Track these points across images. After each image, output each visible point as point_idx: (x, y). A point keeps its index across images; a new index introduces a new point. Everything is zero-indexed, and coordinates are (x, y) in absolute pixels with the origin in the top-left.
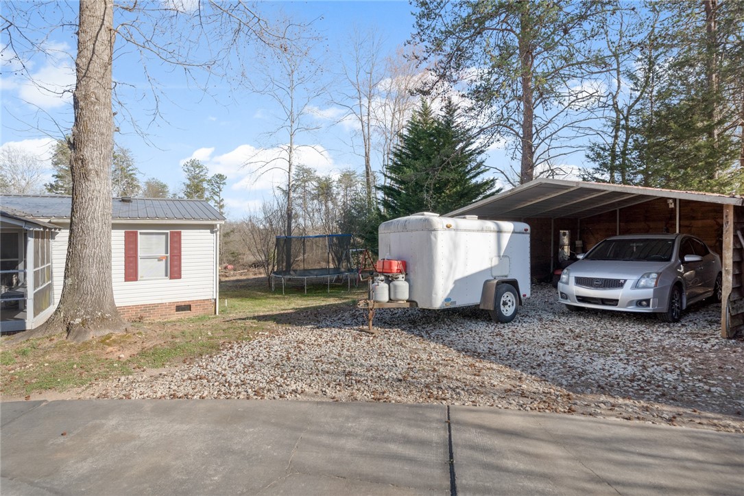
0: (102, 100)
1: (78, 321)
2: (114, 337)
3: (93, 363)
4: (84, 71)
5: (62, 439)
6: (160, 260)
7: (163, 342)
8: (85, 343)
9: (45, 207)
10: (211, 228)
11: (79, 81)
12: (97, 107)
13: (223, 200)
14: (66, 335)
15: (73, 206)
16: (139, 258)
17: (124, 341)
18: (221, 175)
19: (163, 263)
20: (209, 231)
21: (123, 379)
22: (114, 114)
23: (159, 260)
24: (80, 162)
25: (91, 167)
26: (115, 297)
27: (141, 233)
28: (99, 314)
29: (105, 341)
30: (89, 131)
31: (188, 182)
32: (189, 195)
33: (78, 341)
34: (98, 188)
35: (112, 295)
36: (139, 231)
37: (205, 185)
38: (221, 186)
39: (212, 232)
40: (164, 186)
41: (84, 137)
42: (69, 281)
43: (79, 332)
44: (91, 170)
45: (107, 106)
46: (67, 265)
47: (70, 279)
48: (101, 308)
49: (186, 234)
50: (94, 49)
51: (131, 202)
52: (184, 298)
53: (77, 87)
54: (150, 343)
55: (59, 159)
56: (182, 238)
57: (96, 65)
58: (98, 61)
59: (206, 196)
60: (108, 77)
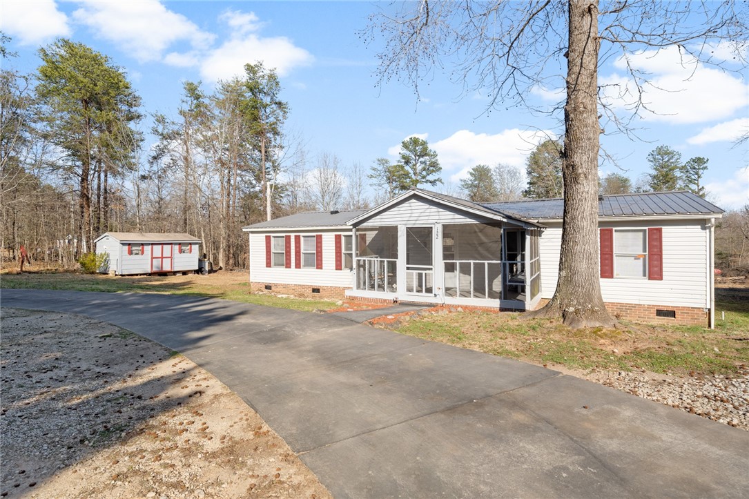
0: (589, 107)
1: (572, 309)
2: (604, 331)
3: (590, 351)
4: (573, 86)
5: (584, 412)
6: (637, 258)
7: (656, 346)
8: (580, 331)
9: (533, 210)
10: (703, 223)
11: (569, 96)
12: (585, 115)
13: (703, 188)
14: (562, 320)
15: (565, 207)
16: (614, 255)
17: (615, 337)
18: (699, 159)
19: (641, 262)
20: (699, 227)
21: (623, 374)
22: (599, 117)
23: (635, 259)
24: (571, 168)
25: (580, 171)
26: (602, 292)
27: (616, 231)
28: (590, 306)
29: (596, 332)
30: (579, 138)
31: (654, 172)
32: (655, 187)
33: (573, 328)
34: (586, 190)
35: (599, 289)
36: (614, 229)
37: (677, 173)
38: (700, 172)
39: (704, 228)
40: (626, 181)
41: (574, 145)
42: (564, 273)
43: (573, 320)
44: (580, 174)
45: (594, 111)
46: (561, 259)
47: (564, 272)
48: (591, 301)
49: (666, 230)
50: (581, 63)
51: (603, 200)
52: (667, 302)
53: (567, 102)
54: (642, 344)
55: (533, 169)
56: (663, 235)
57: (584, 77)
58: (585, 73)
59: (678, 186)
60: (595, 83)
